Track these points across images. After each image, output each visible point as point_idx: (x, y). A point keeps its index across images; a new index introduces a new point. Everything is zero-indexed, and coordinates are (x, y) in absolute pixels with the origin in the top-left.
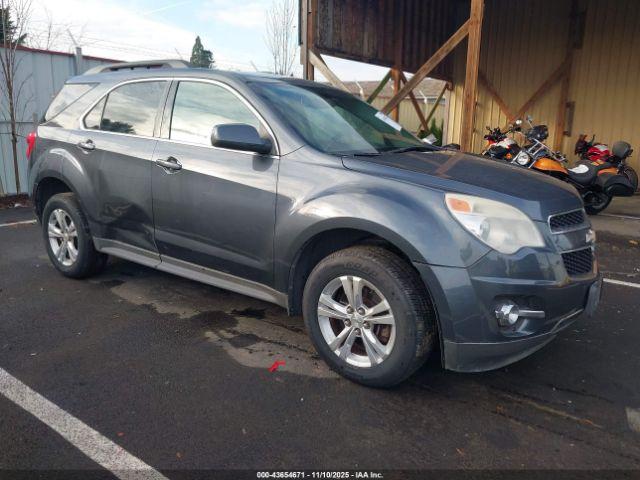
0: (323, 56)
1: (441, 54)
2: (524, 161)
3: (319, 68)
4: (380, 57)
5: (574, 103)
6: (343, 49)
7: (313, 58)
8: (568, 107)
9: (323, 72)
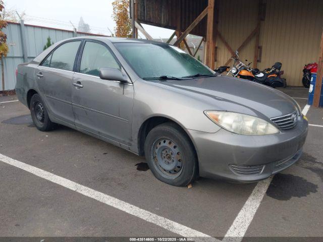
0: (141, 24)
1: (196, 22)
2: (234, 71)
3: (140, 29)
4: (170, 25)
5: (262, 46)
6: (152, 21)
7: (137, 25)
8: (259, 48)
9: (141, 31)
